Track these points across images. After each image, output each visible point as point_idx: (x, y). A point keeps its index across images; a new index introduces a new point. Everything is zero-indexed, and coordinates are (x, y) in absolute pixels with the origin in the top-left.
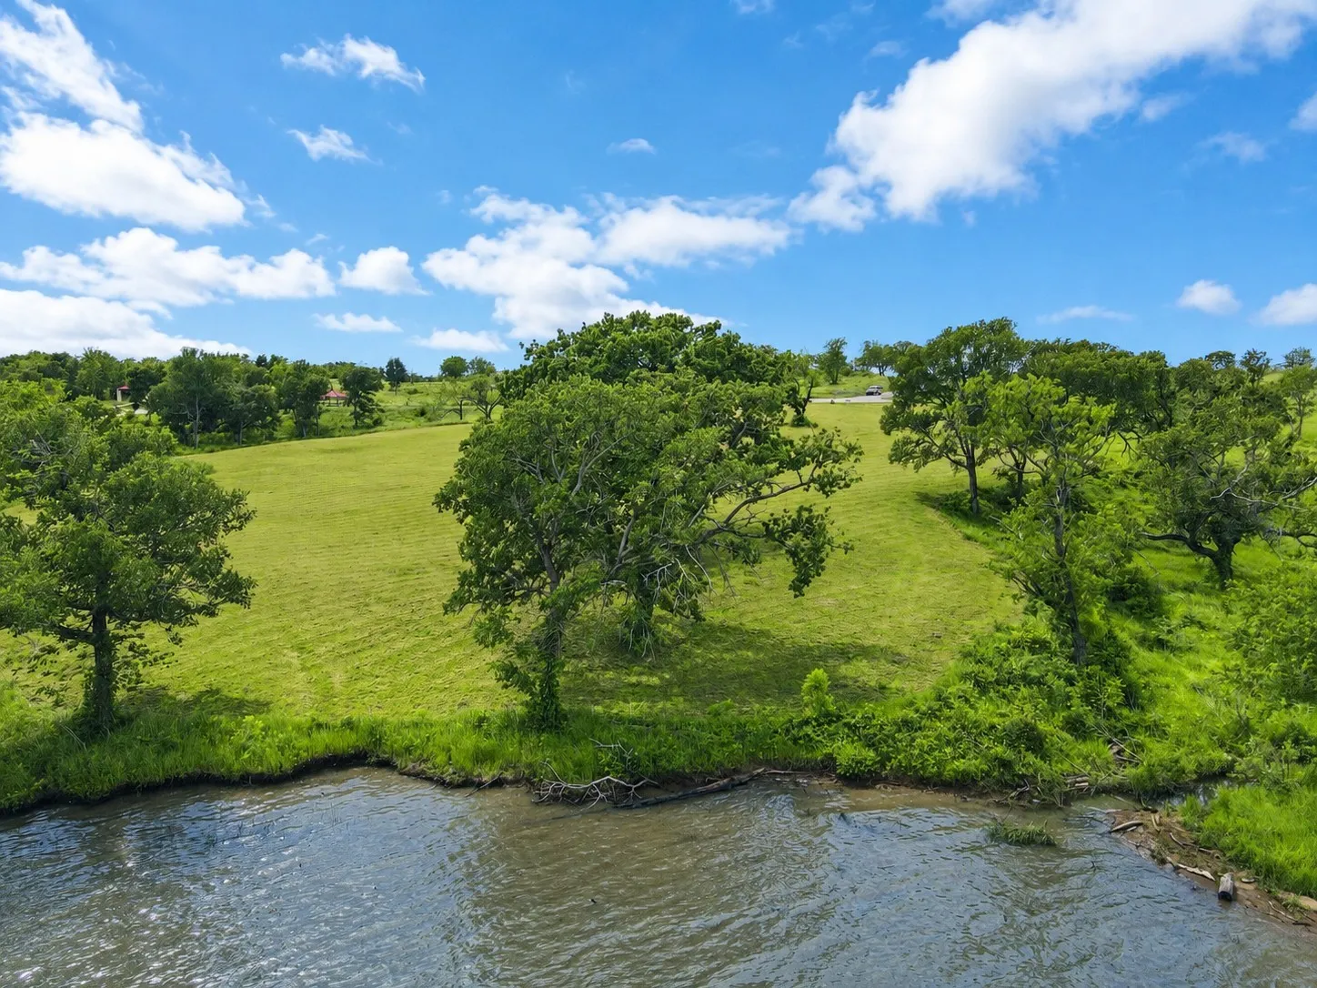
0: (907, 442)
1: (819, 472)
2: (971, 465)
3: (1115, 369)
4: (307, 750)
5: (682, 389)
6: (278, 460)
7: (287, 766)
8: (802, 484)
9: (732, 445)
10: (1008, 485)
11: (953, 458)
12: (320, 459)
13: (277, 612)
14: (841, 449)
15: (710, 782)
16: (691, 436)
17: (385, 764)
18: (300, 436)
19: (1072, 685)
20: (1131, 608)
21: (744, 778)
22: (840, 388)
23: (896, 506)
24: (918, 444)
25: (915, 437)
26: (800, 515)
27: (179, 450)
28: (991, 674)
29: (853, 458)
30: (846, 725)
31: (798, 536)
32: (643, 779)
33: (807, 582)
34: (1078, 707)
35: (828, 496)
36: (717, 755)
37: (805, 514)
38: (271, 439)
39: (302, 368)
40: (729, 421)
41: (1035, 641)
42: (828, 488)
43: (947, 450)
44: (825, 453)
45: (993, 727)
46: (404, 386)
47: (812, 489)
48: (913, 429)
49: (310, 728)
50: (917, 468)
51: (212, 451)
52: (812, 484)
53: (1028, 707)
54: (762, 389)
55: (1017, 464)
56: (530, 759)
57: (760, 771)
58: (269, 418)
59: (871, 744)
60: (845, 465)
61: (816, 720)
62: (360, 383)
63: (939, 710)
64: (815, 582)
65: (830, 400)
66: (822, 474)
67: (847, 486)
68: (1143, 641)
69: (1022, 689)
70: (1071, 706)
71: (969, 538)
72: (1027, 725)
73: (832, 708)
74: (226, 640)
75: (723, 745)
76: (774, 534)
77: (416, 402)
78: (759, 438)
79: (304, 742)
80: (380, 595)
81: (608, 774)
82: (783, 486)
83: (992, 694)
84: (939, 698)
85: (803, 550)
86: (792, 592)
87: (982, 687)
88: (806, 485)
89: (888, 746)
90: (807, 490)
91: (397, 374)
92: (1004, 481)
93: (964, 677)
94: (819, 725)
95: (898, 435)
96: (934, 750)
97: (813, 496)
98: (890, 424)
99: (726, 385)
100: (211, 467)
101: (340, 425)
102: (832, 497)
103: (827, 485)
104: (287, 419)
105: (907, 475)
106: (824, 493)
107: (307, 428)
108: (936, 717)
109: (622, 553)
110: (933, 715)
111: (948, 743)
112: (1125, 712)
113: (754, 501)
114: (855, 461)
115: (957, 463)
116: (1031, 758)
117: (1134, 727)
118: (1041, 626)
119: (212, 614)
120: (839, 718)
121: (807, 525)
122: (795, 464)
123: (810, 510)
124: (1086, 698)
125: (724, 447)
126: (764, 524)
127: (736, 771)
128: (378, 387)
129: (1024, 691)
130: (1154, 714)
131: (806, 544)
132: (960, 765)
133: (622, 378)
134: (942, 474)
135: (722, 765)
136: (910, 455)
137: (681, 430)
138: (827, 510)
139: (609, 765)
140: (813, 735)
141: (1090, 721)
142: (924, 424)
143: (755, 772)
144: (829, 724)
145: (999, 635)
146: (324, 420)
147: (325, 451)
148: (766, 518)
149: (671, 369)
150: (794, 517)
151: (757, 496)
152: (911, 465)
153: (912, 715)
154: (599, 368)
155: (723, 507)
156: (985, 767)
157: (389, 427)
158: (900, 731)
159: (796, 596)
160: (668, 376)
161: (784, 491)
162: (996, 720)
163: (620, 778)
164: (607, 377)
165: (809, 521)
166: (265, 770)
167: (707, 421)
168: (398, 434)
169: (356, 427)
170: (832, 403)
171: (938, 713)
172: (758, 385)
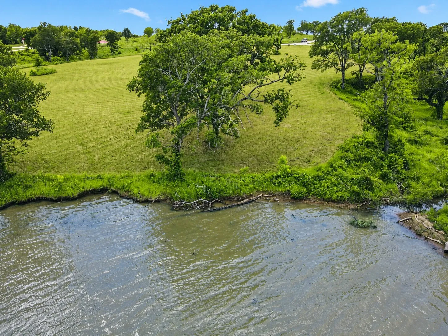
0: (319, 61)
1: (287, 74)
2: (343, 70)
3: (408, 29)
4: (83, 188)
5: (231, 37)
6: (82, 68)
7: (76, 195)
8: (280, 80)
9: (252, 62)
10: (356, 78)
11: (336, 67)
12: (96, 68)
13: (75, 129)
14: (297, 64)
15: (241, 200)
16: (234, 59)
17: (115, 192)
18: (91, 58)
19: (383, 161)
20: (404, 127)
21: (254, 198)
22: (291, 39)
23: (313, 86)
24: (323, 61)
25: (322, 59)
26: (279, 93)
27: (44, 63)
28: (352, 156)
29: (302, 68)
30: (295, 177)
31: (278, 101)
32: (215, 199)
33: (280, 120)
34: (385, 169)
35: (291, 85)
36: (244, 190)
37: (281, 92)
38: (80, 59)
39: (88, 31)
40: (250, 53)
41: (368, 142)
42: (291, 81)
43: (334, 64)
44: (290, 66)
45: (353, 179)
46: (130, 39)
47: (284, 82)
48: (322, 55)
49: (84, 179)
50: (322, 71)
51: (57, 64)
52: (284, 80)
53: (366, 170)
54: (265, 38)
55: (361, 70)
56: (170, 191)
57: (261, 195)
58: (78, 51)
59: (304, 185)
60: (299, 71)
61: (283, 175)
62: (112, 37)
63: (332, 172)
64: (284, 119)
65: (288, 44)
66: (288, 75)
67: (299, 80)
68: (409, 141)
69: (364, 163)
70: (383, 169)
71: (340, 99)
72: (367, 178)
73: (289, 170)
74: (55, 141)
75: (246, 185)
76: (268, 99)
77: (135, 45)
78: (263, 60)
79: (82, 184)
80: (115, 123)
81: (201, 197)
82: (272, 80)
83: (353, 165)
84: (331, 166)
85: (279, 107)
86: (275, 125)
87: (348, 161)
88: (281, 80)
89: (311, 186)
90: (282, 82)
91: (127, 34)
92: (355, 76)
93: (342, 158)
94: (284, 177)
95: (315, 58)
96: (329, 188)
97: (284, 85)
98: (313, 53)
99: (250, 36)
100: (55, 70)
101: (106, 54)
102: (293, 85)
103: (290, 80)
104: (85, 51)
105: (318, 74)
106: (290, 83)
107: (93, 55)
108: (331, 175)
109: (205, 110)
110: (329, 174)
111: (335, 185)
112: (404, 171)
113: (260, 86)
114: (303, 70)
115: (338, 69)
116: (367, 191)
117: (407, 178)
118: (371, 136)
119: (37, 135)
120: (292, 175)
121: (281, 96)
122: (277, 70)
123: (283, 91)
124: (389, 166)
125: (249, 63)
126: (264, 96)
127: (251, 196)
128: (119, 39)
129: (365, 163)
130: (415, 172)
131: (281, 104)
132: (340, 194)
133: (206, 33)
134: (332, 73)
135: (245, 193)
136: (320, 66)
137: (230, 56)
138: (290, 90)
139: (201, 194)
140: (282, 182)
141: (390, 175)
142: (325, 53)
143: (258, 196)
144: (288, 177)
145: (354, 139)
146: (99, 52)
147: (99, 64)
148: (265, 93)
149: (227, 29)
150: (277, 93)
151: (261, 84)
152: (320, 70)
153: (320, 174)
154: (197, 30)
155: (247, 89)
156: (349, 195)
157: (124, 55)
158: (316, 180)
159: (276, 126)
160: (226, 32)
161: (273, 82)
162: (354, 176)
163: (205, 199)
164: (200, 33)
165: (282, 95)
166: (67, 195)
167: (241, 53)
168: (127, 57)
169: (112, 55)
170: (289, 45)
171: (331, 173)
172: (263, 36)
